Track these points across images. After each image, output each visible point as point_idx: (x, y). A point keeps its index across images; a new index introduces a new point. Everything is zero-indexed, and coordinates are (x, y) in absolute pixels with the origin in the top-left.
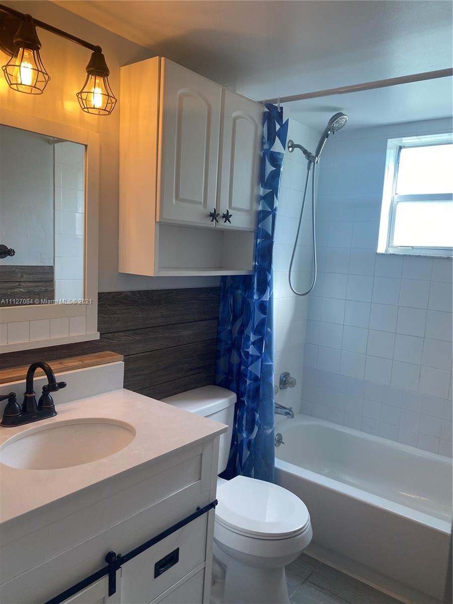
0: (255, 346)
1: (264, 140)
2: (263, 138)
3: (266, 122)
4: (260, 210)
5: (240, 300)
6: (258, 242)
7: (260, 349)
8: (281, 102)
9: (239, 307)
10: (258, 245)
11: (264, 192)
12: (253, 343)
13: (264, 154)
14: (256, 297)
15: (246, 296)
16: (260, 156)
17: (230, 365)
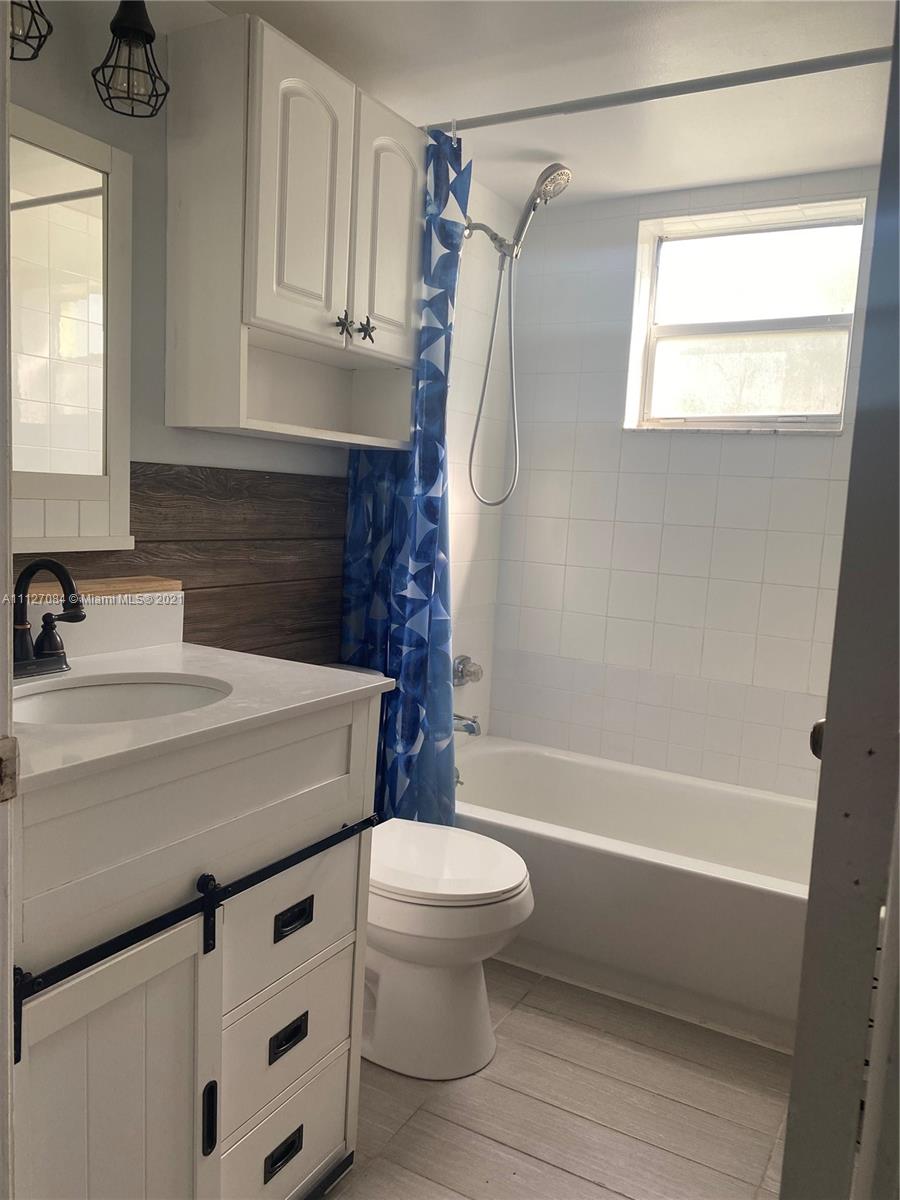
0: (419, 581)
1: (428, 198)
2: (426, 193)
3: (432, 164)
4: (423, 328)
5: (386, 499)
6: (420, 386)
7: (426, 588)
8: (458, 129)
9: (384, 513)
10: (420, 393)
11: (429, 294)
12: (415, 578)
13: (429, 223)
14: (417, 490)
15: (397, 493)
16: (422, 227)
17: (369, 624)
